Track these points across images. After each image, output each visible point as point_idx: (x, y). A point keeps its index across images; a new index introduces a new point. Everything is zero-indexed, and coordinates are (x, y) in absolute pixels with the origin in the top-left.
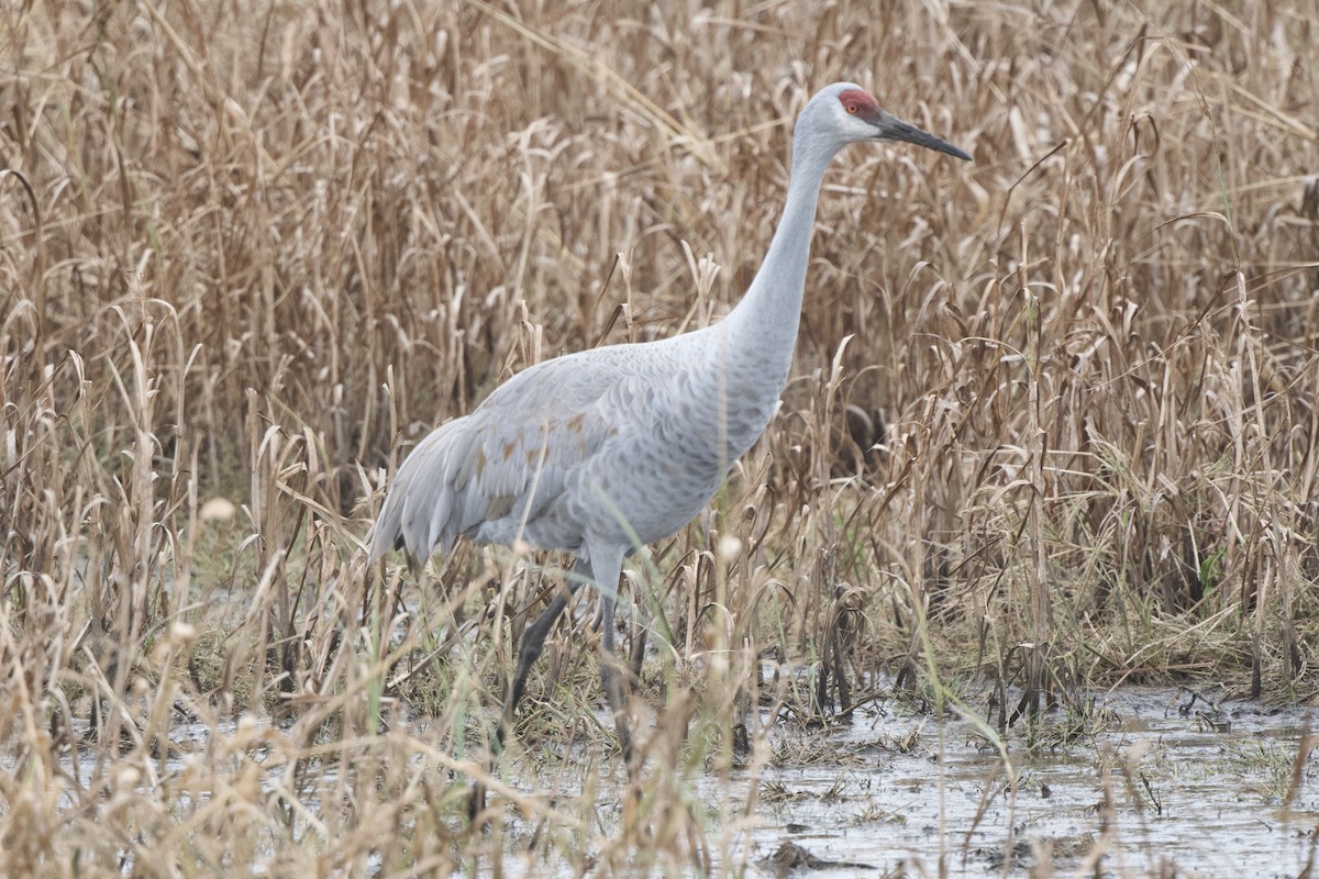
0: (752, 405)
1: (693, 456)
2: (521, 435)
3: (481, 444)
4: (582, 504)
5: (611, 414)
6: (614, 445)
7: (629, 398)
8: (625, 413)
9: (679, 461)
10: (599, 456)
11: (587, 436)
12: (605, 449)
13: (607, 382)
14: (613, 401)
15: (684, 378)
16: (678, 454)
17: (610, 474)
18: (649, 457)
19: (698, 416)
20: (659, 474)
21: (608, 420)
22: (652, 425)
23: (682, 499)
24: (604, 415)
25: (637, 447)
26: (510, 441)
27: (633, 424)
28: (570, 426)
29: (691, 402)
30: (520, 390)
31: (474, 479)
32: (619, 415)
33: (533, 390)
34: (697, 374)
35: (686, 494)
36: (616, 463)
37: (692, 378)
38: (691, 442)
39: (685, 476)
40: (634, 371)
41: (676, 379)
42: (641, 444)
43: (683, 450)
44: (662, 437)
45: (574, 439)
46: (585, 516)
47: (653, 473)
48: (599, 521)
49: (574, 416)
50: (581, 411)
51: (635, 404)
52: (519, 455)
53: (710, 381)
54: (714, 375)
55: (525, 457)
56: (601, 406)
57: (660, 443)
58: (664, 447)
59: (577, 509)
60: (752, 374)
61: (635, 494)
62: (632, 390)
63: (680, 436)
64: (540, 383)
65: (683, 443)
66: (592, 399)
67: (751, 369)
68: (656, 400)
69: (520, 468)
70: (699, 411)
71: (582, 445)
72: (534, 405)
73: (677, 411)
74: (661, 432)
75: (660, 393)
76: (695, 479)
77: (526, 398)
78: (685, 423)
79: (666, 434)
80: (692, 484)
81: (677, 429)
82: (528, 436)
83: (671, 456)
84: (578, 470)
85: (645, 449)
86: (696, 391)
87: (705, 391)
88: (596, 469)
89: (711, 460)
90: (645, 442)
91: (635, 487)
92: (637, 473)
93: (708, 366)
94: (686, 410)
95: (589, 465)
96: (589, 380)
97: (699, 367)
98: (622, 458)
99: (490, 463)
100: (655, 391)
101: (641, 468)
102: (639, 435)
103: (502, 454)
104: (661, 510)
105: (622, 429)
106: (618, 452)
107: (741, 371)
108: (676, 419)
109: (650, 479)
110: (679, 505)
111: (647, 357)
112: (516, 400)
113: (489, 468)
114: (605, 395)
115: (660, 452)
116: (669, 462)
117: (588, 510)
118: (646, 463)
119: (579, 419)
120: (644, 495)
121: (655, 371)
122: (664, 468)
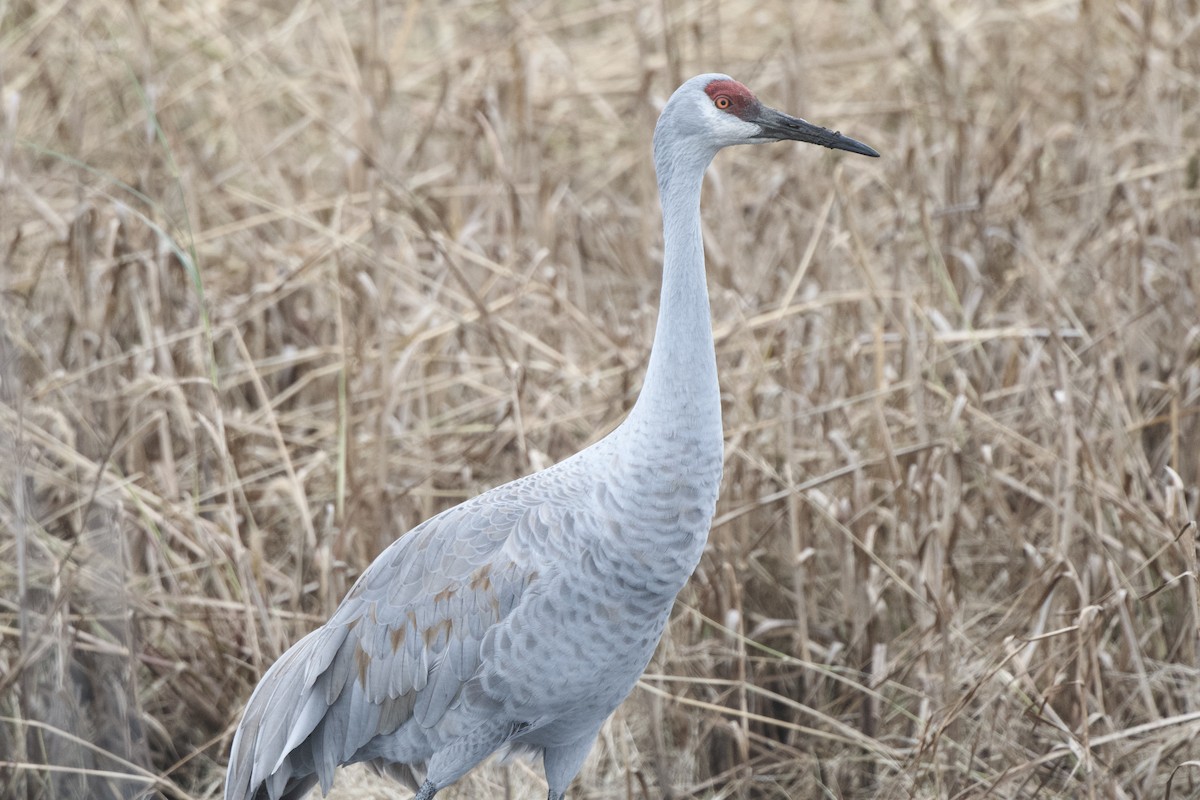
0: (691, 504)
1: (635, 588)
2: (411, 614)
3: (357, 640)
4: (501, 673)
5: (523, 556)
6: (536, 592)
7: (544, 531)
8: (542, 550)
9: (618, 598)
10: (518, 611)
11: (499, 591)
12: (525, 598)
13: (509, 520)
14: (524, 540)
15: (603, 491)
16: (615, 589)
17: (535, 627)
18: (582, 598)
19: (633, 532)
20: (595, 618)
21: (522, 564)
22: (580, 557)
23: (624, 648)
24: (516, 560)
25: (565, 589)
26: (396, 624)
27: (555, 560)
28: (474, 584)
29: (619, 517)
30: (398, 563)
31: (357, 684)
32: (536, 554)
33: (415, 556)
34: (617, 483)
35: (628, 640)
36: (542, 613)
37: (612, 488)
38: (631, 568)
39: (626, 616)
40: (542, 498)
41: (594, 495)
42: (570, 584)
43: (621, 581)
44: (595, 570)
45: (483, 597)
46: (507, 687)
47: (588, 618)
48: (525, 691)
49: (477, 572)
50: (484, 563)
51: (553, 535)
52: (415, 638)
53: (636, 485)
54: (638, 477)
55: (421, 638)
56: (509, 551)
57: (593, 579)
58: (599, 583)
59: (495, 680)
60: (683, 463)
61: (568, 648)
62: (544, 520)
63: (617, 565)
64: (424, 545)
65: (623, 573)
66: (496, 545)
67: (680, 457)
68: (579, 526)
69: (417, 655)
70: (633, 526)
71: (495, 603)
72: (422, 573)
73: (607, 533)
74: (592, 563)
75: (581, 515)
76: (637, 619)
77: (407, 570)
78: (618, 545)
79: (598, 565)
80: (635, 626)
81: (612, 555)
82: (420, 613)
83: (607, 593)
84: (494, 632)
85: (576, 589)
86: (622, 504)
87: (633, 500)
88: (517, 626)
89: (658, 589)
90: (575, 580)
91: (568, 639)
92: (568, 622)
93: (628, 470)
94: (617, 529)
95: (507, 624)
96: (487, 524)
97: (615, 473)
98: (549, 606)
99: (375, 661)
100: (574, 515)
101: (573, 614)
102: (565, 573)
103: (389, 644)
104: (600, 664)
105: (543, 570)
106: (542, 598)
107: (669, 462)
108: (608, 543)
109: (585, 627)
110: (621, 657)
111: (551, 480)
112: (395, 575)
113: (376, 667)
114: (511, 536)
115: (595, 589)
116: (606, 602)
117: (511, 679)
118: (579, 606)
119: (484, 573)
120: (578, 647)
121: (566, 491)
122: (600, 609)
